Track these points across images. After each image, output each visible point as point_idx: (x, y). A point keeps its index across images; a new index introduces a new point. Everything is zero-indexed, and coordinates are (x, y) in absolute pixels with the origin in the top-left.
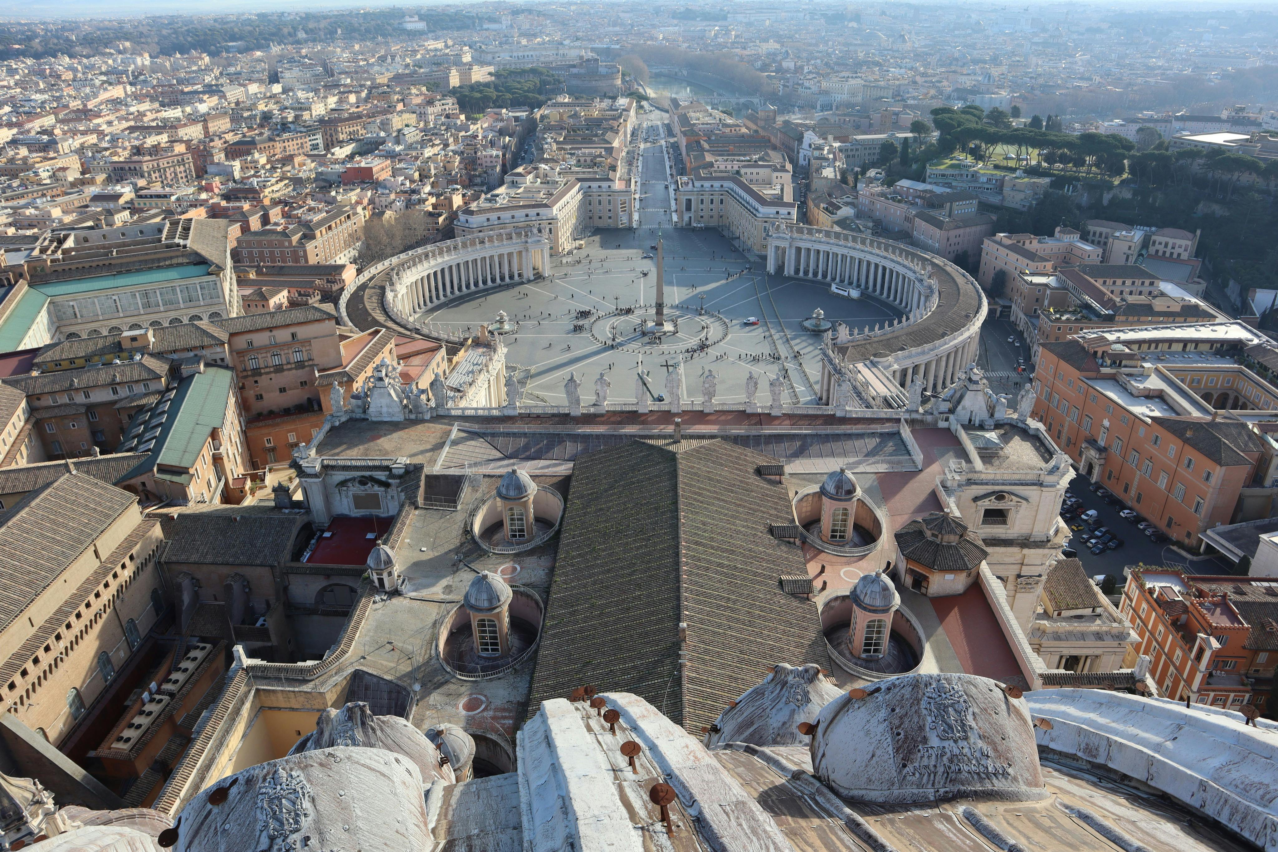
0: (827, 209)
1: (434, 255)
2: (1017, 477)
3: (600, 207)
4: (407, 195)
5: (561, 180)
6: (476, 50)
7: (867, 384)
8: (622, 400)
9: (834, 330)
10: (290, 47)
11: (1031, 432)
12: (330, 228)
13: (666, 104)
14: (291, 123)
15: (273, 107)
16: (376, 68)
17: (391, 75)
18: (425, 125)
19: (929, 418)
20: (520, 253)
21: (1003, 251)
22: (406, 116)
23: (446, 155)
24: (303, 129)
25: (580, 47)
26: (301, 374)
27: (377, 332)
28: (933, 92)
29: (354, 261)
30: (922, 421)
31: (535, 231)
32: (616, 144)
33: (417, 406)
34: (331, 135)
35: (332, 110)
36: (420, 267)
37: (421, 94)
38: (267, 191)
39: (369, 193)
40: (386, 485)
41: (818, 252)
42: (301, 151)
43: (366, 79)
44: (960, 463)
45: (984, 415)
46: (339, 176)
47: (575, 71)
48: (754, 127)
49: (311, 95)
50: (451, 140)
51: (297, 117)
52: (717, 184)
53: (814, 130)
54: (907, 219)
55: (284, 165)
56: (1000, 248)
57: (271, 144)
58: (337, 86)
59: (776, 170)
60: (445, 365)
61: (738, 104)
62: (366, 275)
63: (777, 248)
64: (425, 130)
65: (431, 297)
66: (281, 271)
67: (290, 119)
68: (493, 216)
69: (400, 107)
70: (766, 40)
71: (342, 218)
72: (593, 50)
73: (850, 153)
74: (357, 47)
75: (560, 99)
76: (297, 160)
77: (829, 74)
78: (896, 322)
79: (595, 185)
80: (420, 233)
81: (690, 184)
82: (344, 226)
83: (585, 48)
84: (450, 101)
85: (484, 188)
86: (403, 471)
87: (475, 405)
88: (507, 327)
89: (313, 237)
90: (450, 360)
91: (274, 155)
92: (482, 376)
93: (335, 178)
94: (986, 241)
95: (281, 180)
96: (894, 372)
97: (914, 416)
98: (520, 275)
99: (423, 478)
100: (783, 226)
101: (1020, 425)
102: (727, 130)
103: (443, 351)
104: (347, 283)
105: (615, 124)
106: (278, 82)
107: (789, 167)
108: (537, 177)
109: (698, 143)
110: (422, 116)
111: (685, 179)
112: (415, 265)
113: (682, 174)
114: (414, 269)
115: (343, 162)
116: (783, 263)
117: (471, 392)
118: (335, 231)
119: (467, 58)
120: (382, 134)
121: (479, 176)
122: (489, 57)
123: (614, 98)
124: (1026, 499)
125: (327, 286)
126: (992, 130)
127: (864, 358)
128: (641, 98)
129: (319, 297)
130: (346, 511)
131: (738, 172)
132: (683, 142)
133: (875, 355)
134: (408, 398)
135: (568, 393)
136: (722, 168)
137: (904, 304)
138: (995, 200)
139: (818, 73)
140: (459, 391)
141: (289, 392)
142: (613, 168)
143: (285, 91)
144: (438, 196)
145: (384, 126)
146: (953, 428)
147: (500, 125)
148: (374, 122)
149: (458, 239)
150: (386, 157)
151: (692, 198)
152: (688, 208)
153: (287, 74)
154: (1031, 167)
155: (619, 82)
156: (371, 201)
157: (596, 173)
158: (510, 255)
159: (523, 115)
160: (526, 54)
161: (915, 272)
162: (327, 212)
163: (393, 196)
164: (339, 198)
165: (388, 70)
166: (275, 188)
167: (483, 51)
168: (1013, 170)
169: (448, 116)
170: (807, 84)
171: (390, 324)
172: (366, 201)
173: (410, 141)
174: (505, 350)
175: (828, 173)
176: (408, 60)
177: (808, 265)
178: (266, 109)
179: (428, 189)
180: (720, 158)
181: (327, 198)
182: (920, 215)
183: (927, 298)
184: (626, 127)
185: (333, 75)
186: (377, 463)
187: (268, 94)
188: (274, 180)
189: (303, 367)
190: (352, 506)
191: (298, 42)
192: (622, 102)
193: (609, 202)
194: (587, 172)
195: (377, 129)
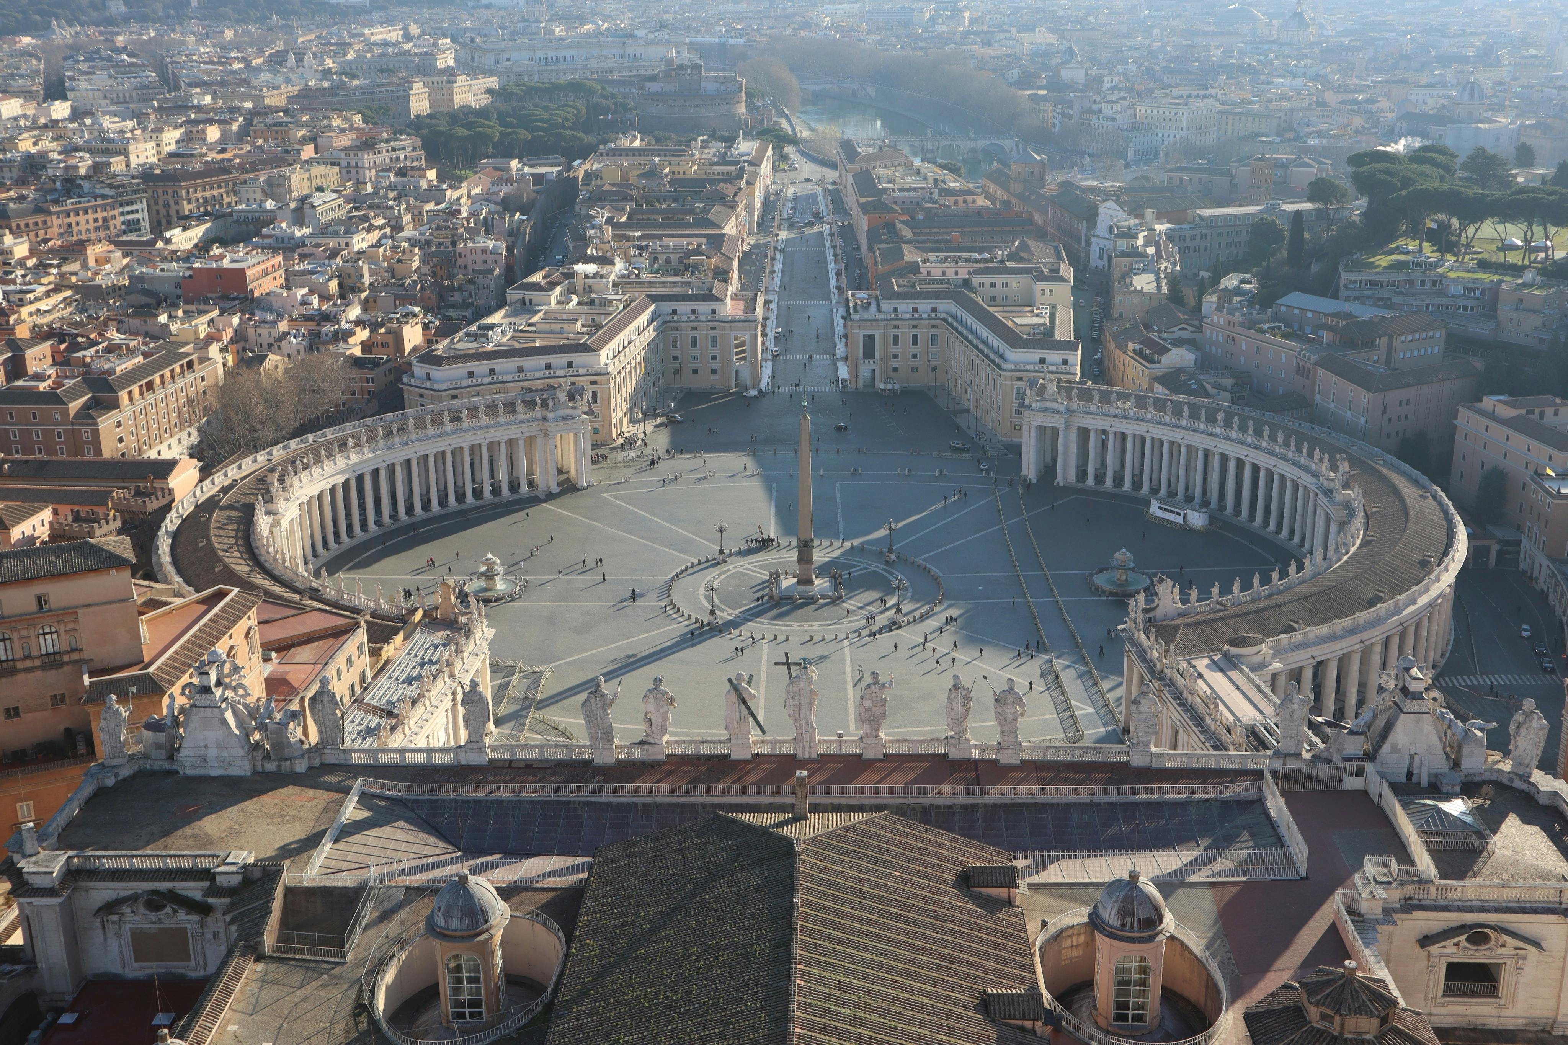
0: (1140, 353)
1: (358, 444)
2: (1513, 894)
3: (696, 351)
4: (312, 325)
5: (618, 299)
6: (463, 45)
7: (1215, 698)
8: (699, 732)
9: (1150, 592)
10: (91, 30)
11: (1543, 800)
12: (150, 386)
13: (833, 151)
14: (84, 178)
15: (50, 147)
16: (265, 76)
17: (294, 90)
18: (357, 190)
19: (1323, 770)
20: (530, 440)
21: (1499, 432)
22: (318, 170)
23: (394, 248)
24: (107, 191)
25: (667, 42)
26: (54, 680)
27: (222, 595)
28: (1358, 121)
29: (194, 453)
30: (1308, 776)
31: (562, 396)
32: (730, 229)
33: (281, 743)
34: (167, 205)
35: (171, 155)
36: (328, 466)
37: (352, 128)
38: (25, 311)
39: (236, 320)
40: (203, 909)
41: (1124, 436)
42: (102, 234)
43: (244, 97)
44: (1386, 865)
45: (1440, 764)
46: (178, 285)
47: (654, 87)
48: (1004, 196)
49: (130, 124)
50: (407, 218)
51: (97, 168)
52: (924, 306)
53: (1117, 201)
54: (1301, 370)
55: (65, 260)
56: (1493, 425)
57: (40, 219)
58: (184, 108)
59: (1040, 277)
60: (364, 663)
61: (973, 151)
62: (219, 480)
63: (1041, 429)
64: (356, 200)
65: (350, 527)
66: (41, 470)
67: (82, 172)
68: (481, 367)
69: (308, 152)
70: (1030, 28)
71: (177, 367)
72: (692, 47)
73: (1189, 243)
74: (229, 34)
75: (624, 142)
76: (93, 252)
77: (1150, 91)
78: (1275, 575)
79: (684, 308)
80: (335, 396)
81: (873, 307)
82: (180, 382)
83: (677, 45)
84: (406, 141)
85: (468, 313)
86: (238, 878)
87: (422, 743)
88: (500, 586)
89: (114, 405)
90: (375, 653)
91: (46, 241)
92: (439, 684)
93: (168, 288)
94: (1463, 412)
95: (56, 290)
96: (1274, 676)
97: (1293, 765)
98: (531, 484)
99: (279, 893)
100: (1052, 388)
101: (1518, 784)
102: (949, 201)
103: (361, 635)
104: (178, 496)
105: (729, 190)
106: (64, 98)
107: (1066, 270)
108: (572, 291)
109: (891, 226)
110: (351, 171)
111: (862, 295)
112: (318, 461)
113: (859, 288)
114: (316, 471)
115: (188, 257)
116: (1055, 460)
117: (414, 717)
118: (160, 393)
119: (446, 60)
120: (270, 204)
121: (460, 289)
122: (488, 60)
123: (730, 141)
124: (1536, 944)
125: (136, 503)
126: (1475, 191)
127: (1209, 646)
128: (781, 140)
129: (118, 524)
130: (115, 968)
131: (966, 283)
132: (862, 224)
133: (1233, 643)
134: (262, 727)
135: (588, 718)
136: (936, 273)
137: (1297, 539)
138: (1481, 329)
139: (1129, 90)
140: (390, 714)
141: (27, 717)
142: (723, 276)
143: (76, 115)
144: (374, 326)
145: (275, 188)
146: (1373, 791)
147: (504, 190)
148: (256, 180)
149: (408, 411)
150: (275, 250)
151: (877, 333)
152: (869, 353)
153: (83, 84)
154: (1555, 263)
155: (742, 109)
156: (239, 336)
157: (687, 284)
158: (511, 444)
159: (553, 170)
160: (562, 54)
161: (1316, 476)
162: (146, 355)
163: (283, 326)
164: (174, 328)
165: (288, 81)
166: (43, 306)
167: (477, 48)
168: (1516, 270)
169: (401, 173)
170: (1107, 110)
171: (260, 580)
172: (228, 334)
173: (324, 220)
174: (490, 633)
175: (1144, 282)
176: (329, 62)
177: (1103, 464)
178: (33, 150)
179: (354, 312)
180: (932, 256)
181: (149, 327)
182: (1327, 364)
183: (1343, 526)
184: (751, 195)
185: (177, 88)
186: (186, 864)
187: (42, 121)
188: (41, 290)
189: (60, 665)
190: (129, 955)
191: (110, 21)
192: (746, 147)
193: (713, 340)
194: (670, 283)
195: (259, 195)
